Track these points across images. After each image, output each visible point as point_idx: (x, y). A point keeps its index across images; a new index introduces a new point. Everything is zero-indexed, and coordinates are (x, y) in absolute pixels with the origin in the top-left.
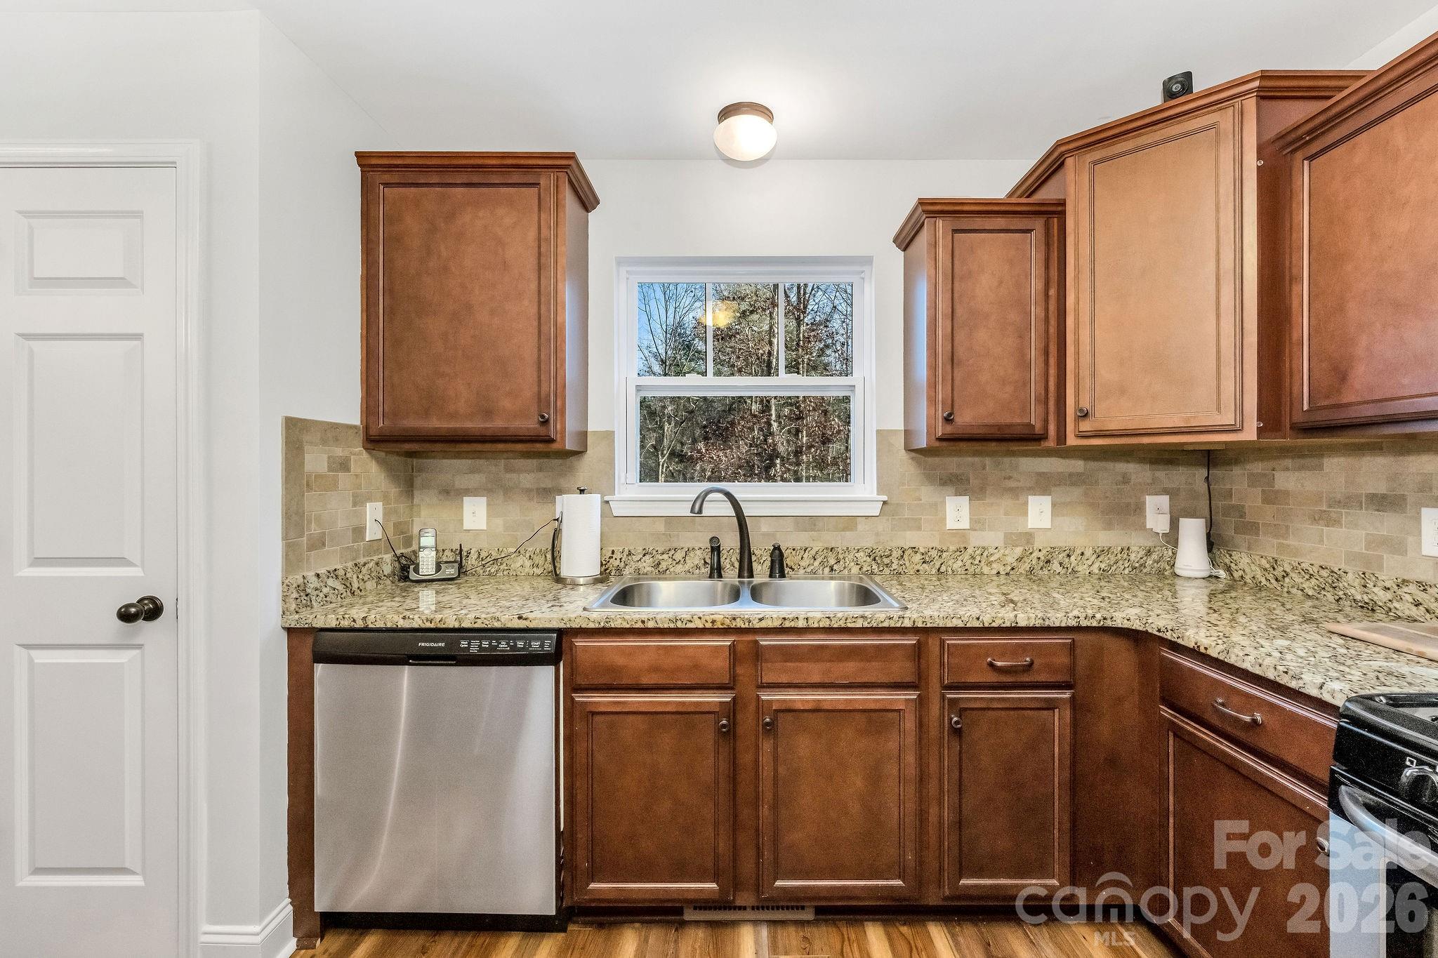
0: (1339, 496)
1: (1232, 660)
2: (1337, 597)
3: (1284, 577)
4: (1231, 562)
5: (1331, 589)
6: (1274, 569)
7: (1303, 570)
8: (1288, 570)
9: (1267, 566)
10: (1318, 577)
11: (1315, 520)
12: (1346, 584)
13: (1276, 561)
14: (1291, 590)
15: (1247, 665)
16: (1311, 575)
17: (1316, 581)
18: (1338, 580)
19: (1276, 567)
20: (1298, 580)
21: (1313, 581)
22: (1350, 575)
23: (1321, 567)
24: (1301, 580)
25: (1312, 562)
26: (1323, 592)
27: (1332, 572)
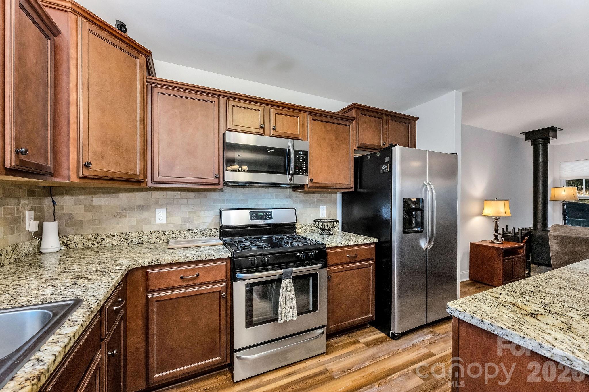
0: (125, 207)
1: (189, 260)
2: (128, 243)
3: (102, 241)
4: (68, 240)
5: (126, 240)
6: (96, 238)
7: (112, 236)
8: (104, 237)
9: (92, 238)
10: (119, 237)
11: (114, 216)
12: (132, 237)
13: (98, 235)
14: (105, 245)
15: (195, 259)
16: (116, 237)
17: (119, 239)
18: (128, 236)
19: (97, 237)
20: (109, 240)
21: (117, 239)
22: (134, 234)
23: (121, 233)
24: (111, 240)
25: (116, 232)
26: (122, 242)
27: (126, 234)
